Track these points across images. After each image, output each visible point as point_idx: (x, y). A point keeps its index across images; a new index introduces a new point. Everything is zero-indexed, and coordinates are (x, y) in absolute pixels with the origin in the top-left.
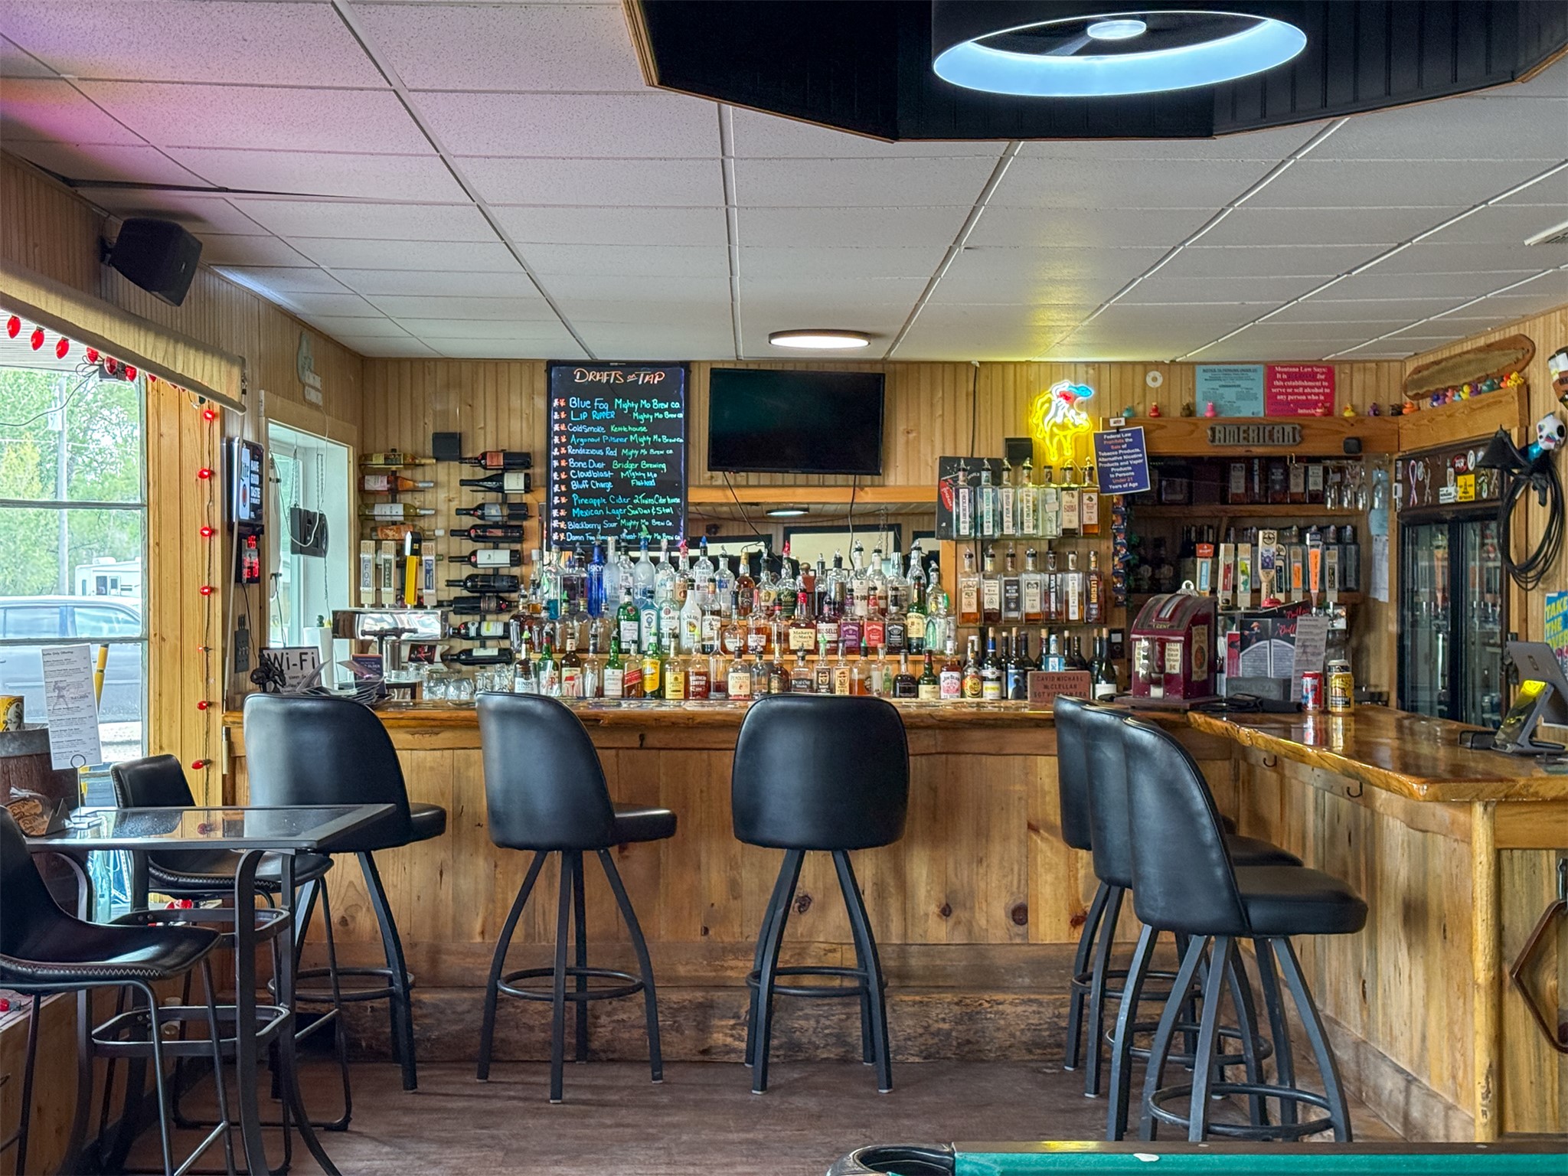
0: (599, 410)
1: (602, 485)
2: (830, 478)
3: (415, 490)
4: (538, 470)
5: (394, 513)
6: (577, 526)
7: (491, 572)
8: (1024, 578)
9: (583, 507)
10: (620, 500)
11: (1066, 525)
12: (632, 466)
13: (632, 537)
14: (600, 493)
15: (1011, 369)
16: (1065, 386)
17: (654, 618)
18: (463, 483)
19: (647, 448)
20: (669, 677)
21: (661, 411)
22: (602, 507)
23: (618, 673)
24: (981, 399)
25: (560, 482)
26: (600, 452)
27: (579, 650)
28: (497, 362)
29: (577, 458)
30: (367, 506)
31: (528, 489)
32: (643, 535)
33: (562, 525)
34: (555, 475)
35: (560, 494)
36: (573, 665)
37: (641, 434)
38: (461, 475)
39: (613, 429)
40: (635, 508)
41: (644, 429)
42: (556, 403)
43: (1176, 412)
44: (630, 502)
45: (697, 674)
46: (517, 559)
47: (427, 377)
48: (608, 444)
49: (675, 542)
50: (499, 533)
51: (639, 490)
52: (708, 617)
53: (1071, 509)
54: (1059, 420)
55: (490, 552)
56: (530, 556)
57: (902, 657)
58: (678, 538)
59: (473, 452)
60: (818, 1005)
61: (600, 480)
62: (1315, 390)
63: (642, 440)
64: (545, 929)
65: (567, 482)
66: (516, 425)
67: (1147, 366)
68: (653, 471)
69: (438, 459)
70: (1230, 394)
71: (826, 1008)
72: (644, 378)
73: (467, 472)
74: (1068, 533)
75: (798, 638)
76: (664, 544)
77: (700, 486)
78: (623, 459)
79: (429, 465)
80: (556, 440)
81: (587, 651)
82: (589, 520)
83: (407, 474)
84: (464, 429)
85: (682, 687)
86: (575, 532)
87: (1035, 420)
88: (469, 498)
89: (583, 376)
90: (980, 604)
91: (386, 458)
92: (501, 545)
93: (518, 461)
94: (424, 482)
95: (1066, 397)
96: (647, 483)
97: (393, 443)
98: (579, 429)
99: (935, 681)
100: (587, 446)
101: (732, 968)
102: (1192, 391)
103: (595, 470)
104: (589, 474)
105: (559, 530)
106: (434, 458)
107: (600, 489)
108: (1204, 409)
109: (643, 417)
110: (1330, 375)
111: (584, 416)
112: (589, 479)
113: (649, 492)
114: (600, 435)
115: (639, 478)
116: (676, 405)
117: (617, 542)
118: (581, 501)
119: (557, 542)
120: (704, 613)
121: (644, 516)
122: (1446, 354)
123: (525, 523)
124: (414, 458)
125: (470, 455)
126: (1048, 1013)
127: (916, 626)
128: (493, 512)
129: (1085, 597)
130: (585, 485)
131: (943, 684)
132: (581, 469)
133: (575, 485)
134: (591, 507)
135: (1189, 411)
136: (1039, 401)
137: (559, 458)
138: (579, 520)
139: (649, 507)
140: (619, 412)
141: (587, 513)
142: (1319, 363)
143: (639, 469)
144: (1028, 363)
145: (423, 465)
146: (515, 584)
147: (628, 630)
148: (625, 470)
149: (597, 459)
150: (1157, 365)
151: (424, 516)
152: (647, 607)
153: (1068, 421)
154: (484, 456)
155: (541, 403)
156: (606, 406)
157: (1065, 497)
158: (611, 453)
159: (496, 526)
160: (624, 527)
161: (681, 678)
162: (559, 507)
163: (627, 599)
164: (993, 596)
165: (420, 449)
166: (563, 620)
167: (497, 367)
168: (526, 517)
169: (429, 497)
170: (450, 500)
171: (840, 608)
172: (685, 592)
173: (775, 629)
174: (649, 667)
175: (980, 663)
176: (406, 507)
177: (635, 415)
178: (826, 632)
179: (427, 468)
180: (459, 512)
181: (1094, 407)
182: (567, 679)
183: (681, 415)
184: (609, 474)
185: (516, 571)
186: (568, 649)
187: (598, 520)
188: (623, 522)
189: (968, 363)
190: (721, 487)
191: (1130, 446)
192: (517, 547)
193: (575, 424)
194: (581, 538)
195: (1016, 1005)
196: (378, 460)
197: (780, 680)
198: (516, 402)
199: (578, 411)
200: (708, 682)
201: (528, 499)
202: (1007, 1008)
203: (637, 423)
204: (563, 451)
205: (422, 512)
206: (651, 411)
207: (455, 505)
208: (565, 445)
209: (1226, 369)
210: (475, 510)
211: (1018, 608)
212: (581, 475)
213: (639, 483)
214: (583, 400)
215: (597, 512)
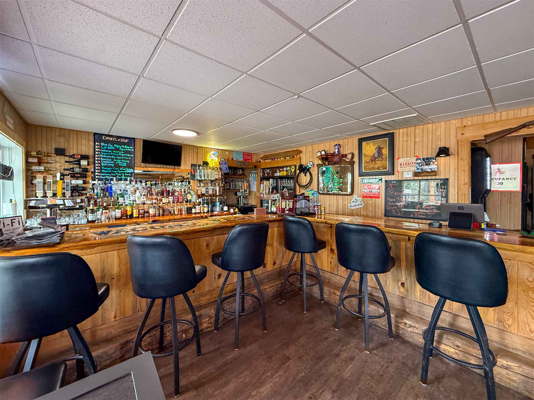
0: (110, 147)
1: (111, 165)
2: (168, 166)
3: (47, 163)
4: (91, 160)
5: (40, 169)
6: (103, 174)
7: (76, 186)
8: (209, 187)
9: (105, 170)
10: (116, 169)
11: (216, 178)
12: (119, 161)
13: (120, 177)
14: (111, 167)
15: (204, 148)
16: (213, 152)
17: (128, 197)
18: (66, 162)
19: (124, 157)
20: (134, 211)
21: (127, 149)
22: (111, 170)
23: (120, 211)
24: (198, 153)
25: (98, 163)
26: (110, 157)
27: (108, 205)
28: (77, 131)
29: (103, 158)
30: (29, 167)
31: (88, 165)
32: (123, 177)
33: (99, 174)
34: (97, 162)
35: (98, 166)
36: (106, 209)
37: (122, 154)
38: (65, 159)
39: (114, 151)
40: (120, 170)
41: (123, 152)
42: (97, 143)
43: (230, 159)
44: (119, 169)
45: (141, 210)
46: (85, 182)
47: (53, 132)
48: (112, 155)
49: (131, 179)
50: (79, 175)
51: (122, 167)
52: (142, 196)
53: (217, 175)
54: (212, 158)
55: (76, 180)
56: (89, 182)
57: (188, 203)
58: (132, 178)
59: (69, 154)
60: (228, 305)
61: (110, 163)
62: (249, 157)
63: (122, 155)
64: (141, 308)
65: (100, 163)
66: (83, 148)
67: (226, 150)
68: (125, 162)
69: (57, 155)
70: (238, 157)
71: (231, 305)
72: (122, 140)
73: (67, 159)
74: (216, 179)
75: (165, 200)
76: (129, 179)
77: (137, 167)
78: (117, 159)
79: (54, 156)
80: (97, 153)
81: (110, 205)
82: (107, 173)
83: (45, 158)
84: (65, 147)
85: (138, 213)
86: (103, 176)
87: (207, 158)
88: (67, 166)
89: (105, 138)
90: (201, 192)
91: (37, 153)
92: (79, 179)
93: (85, 157)
94: (51, 160)
95: (213, 154)
96: (123, 165)
97: (39, 149)
98: (104, 151)
99: (195, 208)
100: (106, 155)
101: (202, 300)
102: (233, 156)
103: (109, 161)
104: (107, 162)
105: (98, 175)
106: (55, 154)
107: (110, 166)
108: (235, 159)
109: (122, 149)
110: (251, 155)
111: (105, 148)
112: (107, 163)
113: (124, 167)
114: (110, 153)
115: (121, 164)
116: (132, 148)
117: (116, 179)
118: (104, 168)
119: (97, 178)
120: (141, 195)
121: (123, 173)
122: (277, 152)
123: (87, 173)
124: (48, 154)
125: (68, 155)
126: (275, 288)
127: (189, 197)
128: (77, 170)
129: (220, 191)
130: (106, 164)
131: (197, 208)
132: (104, 161)
133: (102, 164)
134: (108, 170)
135: (233, 159)
136: (209, 155)
137: (98, 157)
138: (104, 173)
139: (124, 171)
140: (116, 148)
141: (106, 172)
142: (249, 153)
143: (121, 162)
144: (207, 147)
145: (51, 156)
146: (84, 189)
147: (121, 200)
148: (117, 162)
149: (109, 158)
150: (228, 151)
151: (51, 170)
152: (126, 194)
153: (214, 159)
154: (74, 155)
155: (92, 143)
156: (112, 146)
157: (216, 173)
158: (113, 157)
159: (77, 173)
160: (117, 175)
161: (138, 210)
162: (98, 169)
163: (120, 192)
164: (203, 190)
165: (49, 151)
166: (102, 198)
167: (78, 133)
168: (88, 172)
169: (53, 165)
170: (61, 166)
171: (173, 194)
172: (136, 191)
173: (159, 198)
174: (129, 209)
175: (203, 204)
176: (44, 167)
177: (120, 149)
178: (171, 199)
179: (52, 157)
180: (64, 169)
181: (218, 156)
182: (105, 213)
183: (133, 150)
184: (113, 162)
185: (84, 185)
186: (104, 205)
187: (110, 173)
188: (117, 174)
189: (196, 146)
190: (143, 167)
191: (225, 164)
192: (85, 179)
193: (103, 149)
194: (105, 177)
195: (269, 288)
196: (34, 153)
197: (162, 210)
198: (83, 142)
199: (103, 146)
200: (144, 211)
201: (88, 167)
202: (268, 290)
203: (121, 151)
204: (99, 156)
205: (51, 169)
206: (125, 148)
207: (63, 168)
208: (100, 154)
209: (238, 152)
210: (71, 169)
211: (208, 193)
212: (104, 162)
213: (121, 165)
214: (105, 144)
215: (109, 171)
